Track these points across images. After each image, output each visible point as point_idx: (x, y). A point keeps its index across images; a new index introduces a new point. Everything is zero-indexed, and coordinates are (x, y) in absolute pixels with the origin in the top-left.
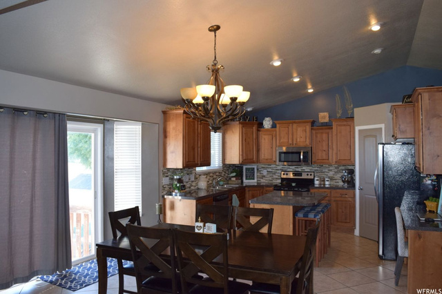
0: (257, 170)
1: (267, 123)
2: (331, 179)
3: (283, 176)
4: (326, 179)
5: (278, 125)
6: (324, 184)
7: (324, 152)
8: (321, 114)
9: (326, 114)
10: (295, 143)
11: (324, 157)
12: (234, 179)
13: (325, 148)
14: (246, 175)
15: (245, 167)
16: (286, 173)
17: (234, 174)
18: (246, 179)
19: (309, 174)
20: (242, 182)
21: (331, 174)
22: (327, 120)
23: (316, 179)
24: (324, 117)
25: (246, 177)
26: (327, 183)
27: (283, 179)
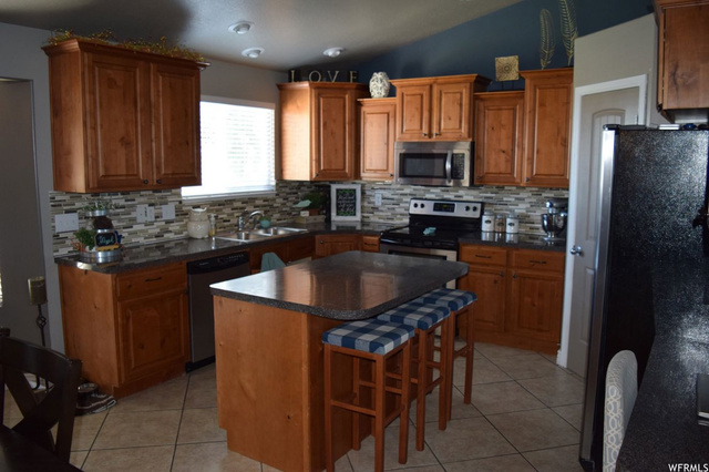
0: (363, 193)
1: (378, 84)
2: (522, 219)
3: (413, 211)
4: (509, 221)
5: (398, 92)
6: (504, 233)
7: (503, 156)
8: (502, 61)
9: (513, 60)
10: (435, 131)
11: (503, 167)
12: (305, 214)
13: (505, 145)
14: (338, 204)
15: (334, 188)
16: (419, 203)
17: (307, 203)
18: (338, 214)
19: (472, 205)
20: (328, 220)
21: (521, 209)
22: (513, 76)
23: (485, 218)
24: (507, 69)
25: (338, 209)
26: (509, 229)
27: (413, 217)
